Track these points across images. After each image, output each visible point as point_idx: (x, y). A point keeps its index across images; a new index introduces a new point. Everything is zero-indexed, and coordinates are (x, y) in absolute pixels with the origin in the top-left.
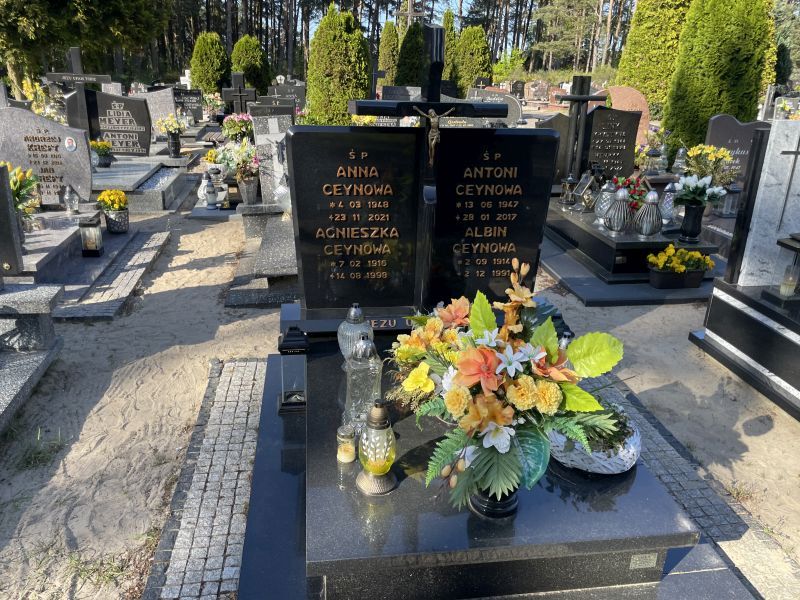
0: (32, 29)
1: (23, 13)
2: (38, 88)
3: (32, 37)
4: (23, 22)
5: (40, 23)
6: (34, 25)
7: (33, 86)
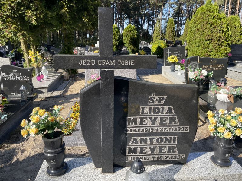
0: (35, 18)
1: (29, 8)
2: (38, 54)
3: (34, 23)
4: (29, 13)
5: (40, 14)
6: (36, 15)
7: (35, 53)
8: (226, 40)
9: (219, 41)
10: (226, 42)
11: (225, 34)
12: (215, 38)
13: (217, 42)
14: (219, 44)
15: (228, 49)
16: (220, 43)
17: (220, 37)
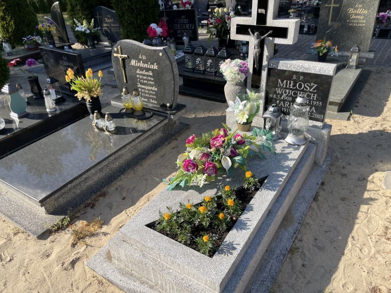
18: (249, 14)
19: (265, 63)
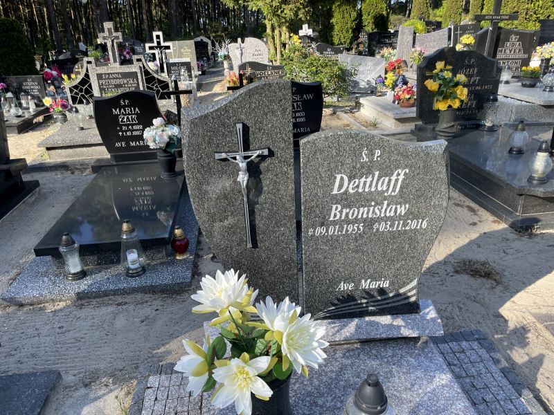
8: (535, 13)
9: (526, 14)
10: (535, 16)
11: (534, 4)
12: (522, 11)
13: (524, 15)
14: (526, 19)
15: (538, 24)
16: (528, 17)
17: (527, 9)
18: (153, 42)
19: (164, 61)
